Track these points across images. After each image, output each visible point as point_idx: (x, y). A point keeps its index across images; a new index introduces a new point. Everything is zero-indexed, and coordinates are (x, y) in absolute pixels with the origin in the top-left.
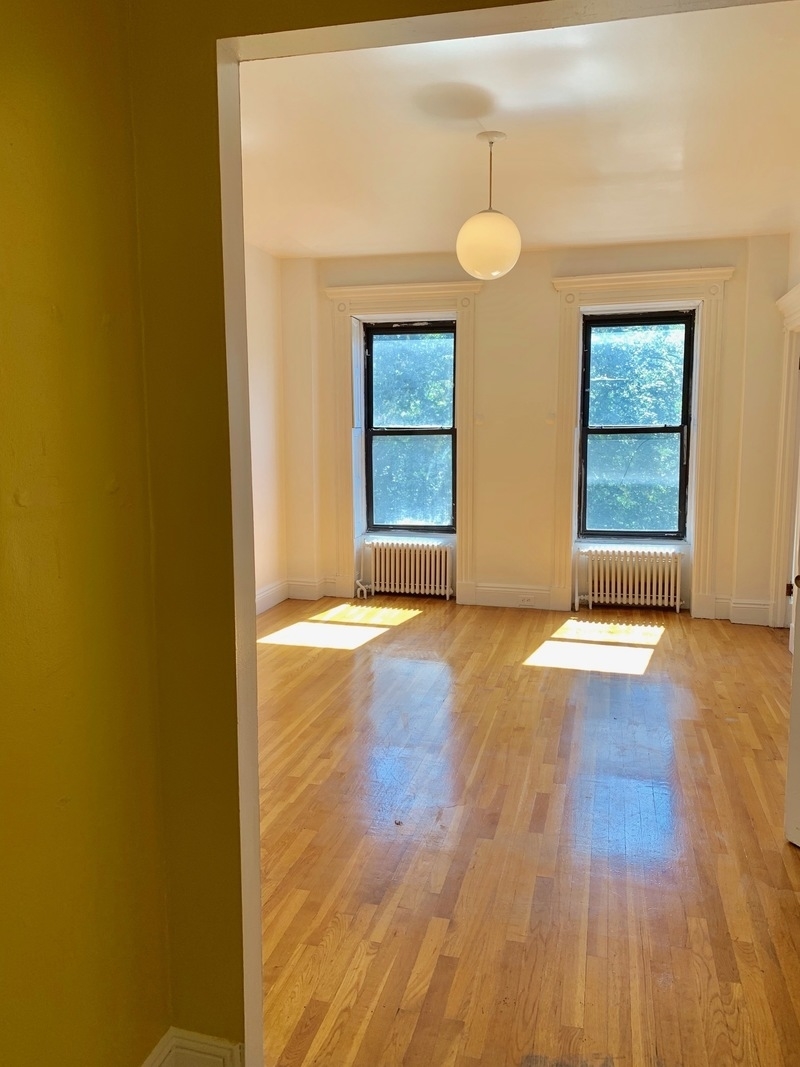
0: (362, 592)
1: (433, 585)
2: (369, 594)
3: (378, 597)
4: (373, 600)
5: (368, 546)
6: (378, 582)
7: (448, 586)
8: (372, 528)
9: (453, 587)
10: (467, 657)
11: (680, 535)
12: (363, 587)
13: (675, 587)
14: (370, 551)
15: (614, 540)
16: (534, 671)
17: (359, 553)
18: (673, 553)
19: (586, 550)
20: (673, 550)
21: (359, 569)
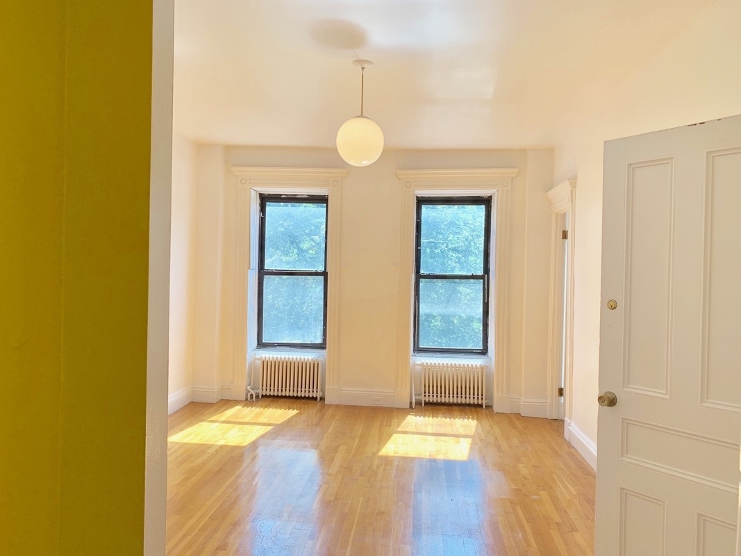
0: (252, 395)
1: (307, 389)
2: (257, 397)
3: (264, 399)
4: (260, 402)
5: (258, 359)
6: (264, 388)
7: (318, 390)
8: (261, 345)
9: (323, 391)
10: (336, 450)
11: (484, 352)
12: (253, 392)
13: (482, 390)
14: (259, 363)
15: (439, 355)
16: (387, 460)
17: (250, 365)
18: (480, 365)
19: (419, 363)
20: (480, 363)
21: (250, 377)
